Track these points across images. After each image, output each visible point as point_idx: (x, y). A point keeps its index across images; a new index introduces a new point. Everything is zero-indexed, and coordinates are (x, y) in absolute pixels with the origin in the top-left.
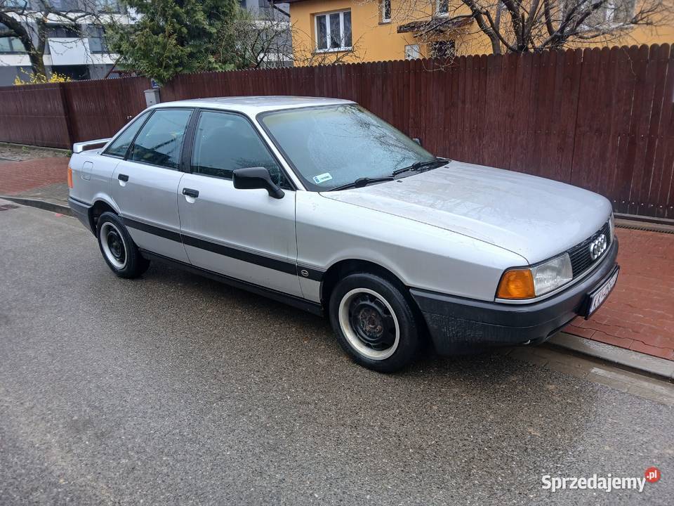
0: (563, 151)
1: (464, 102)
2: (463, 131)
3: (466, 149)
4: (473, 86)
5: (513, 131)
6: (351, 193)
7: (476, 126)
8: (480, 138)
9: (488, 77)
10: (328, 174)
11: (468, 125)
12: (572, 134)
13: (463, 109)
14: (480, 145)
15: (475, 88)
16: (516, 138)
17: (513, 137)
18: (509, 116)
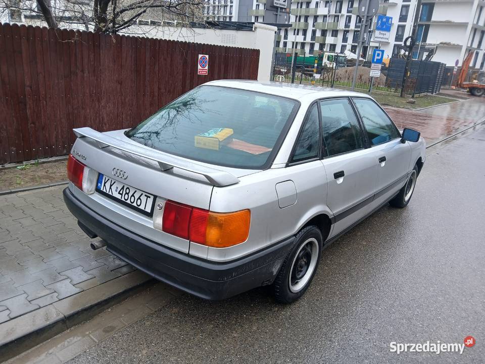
1: (83, 71)
2: (84, 96)
3: (88, 111)
4: (89, 58)
7: (94, 91)
8: (99, 101)
9: (101, 51)
11: (88, 91)
13: (83, 77)
14: (99, 106)
15: (91, 60)
16: (125, 99)
17: (123, 98)
18: (119, 83)
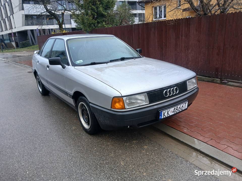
0: (219, 55)
1: (182, 36)
2: (182, 47)
4: (185, 29)
5: (200, 48)
6: (84, 67)
7: (186, 45)
8: (188, 50)
9: (190, 26)
10: (82, 60)
11: (183, 45)
12: (222, 48)
13: (182, 39)
14: (188, 53)
17: (200, 49)
18: (198, 41)
